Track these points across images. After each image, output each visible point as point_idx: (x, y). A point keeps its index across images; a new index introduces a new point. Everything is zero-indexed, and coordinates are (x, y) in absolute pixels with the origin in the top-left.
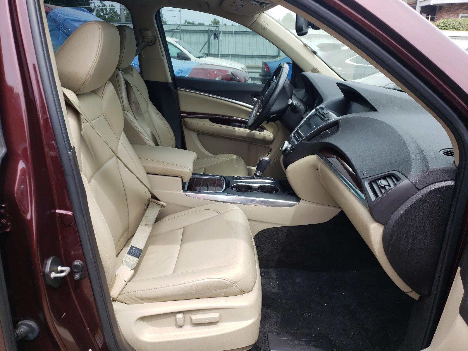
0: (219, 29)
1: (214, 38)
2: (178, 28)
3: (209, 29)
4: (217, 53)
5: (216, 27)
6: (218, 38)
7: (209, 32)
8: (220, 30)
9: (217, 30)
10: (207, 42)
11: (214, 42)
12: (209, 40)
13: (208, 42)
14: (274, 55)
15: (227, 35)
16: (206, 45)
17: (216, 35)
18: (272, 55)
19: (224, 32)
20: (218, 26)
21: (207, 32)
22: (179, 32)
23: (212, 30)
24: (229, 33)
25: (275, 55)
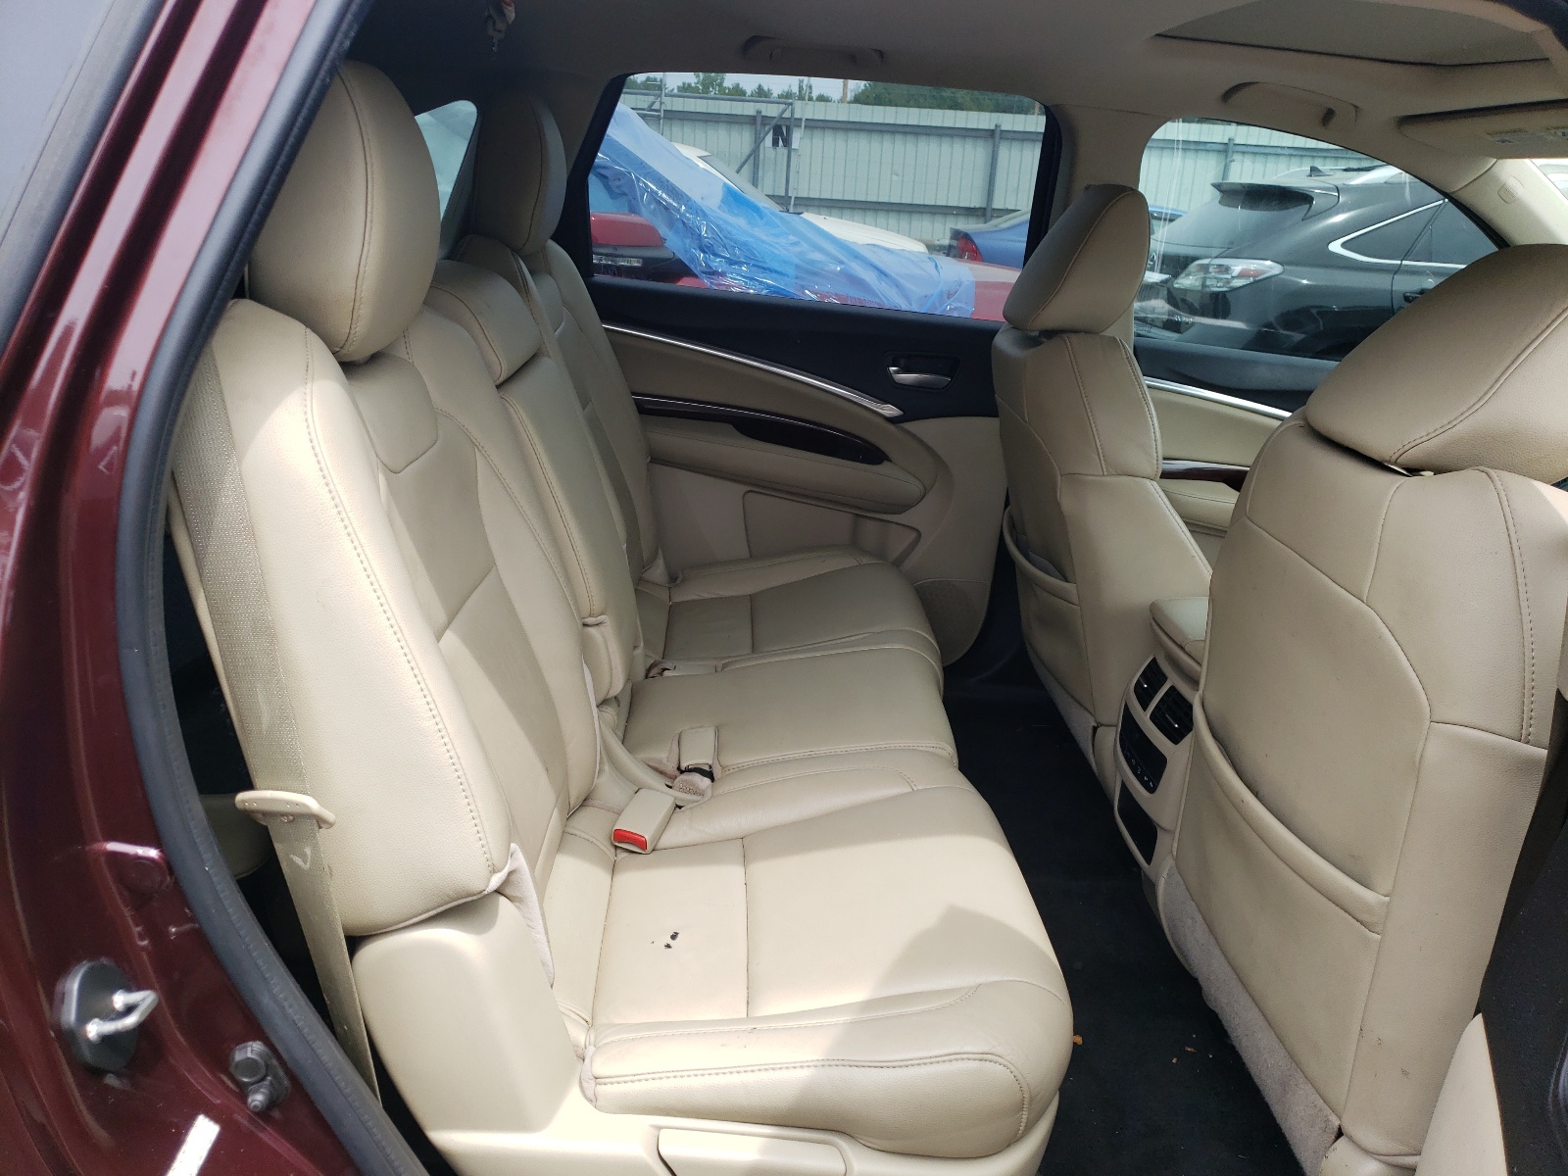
0: (792, 113)
1: (775, 143)
2: (656, 106)
3: (759, 112)
4: (783, 194)
5: (782, 106)
6: (787, 143)
7: (759, 120)
8: (796, 116)
9: (787, 115)
10: (749, 157)
11: (773, 156)
12: (755, 153)
13: (752, 157)
14: (972, 206)
15: (817, 134)
16: (746, 167)
17: (781, 133)
18: (967, 205)
19: (812, 124)
20: (791, 104)
21: (751, 120)
22: (659, 117)
23: (769, 115)
24: (823, 128)
25: (978, 206)
